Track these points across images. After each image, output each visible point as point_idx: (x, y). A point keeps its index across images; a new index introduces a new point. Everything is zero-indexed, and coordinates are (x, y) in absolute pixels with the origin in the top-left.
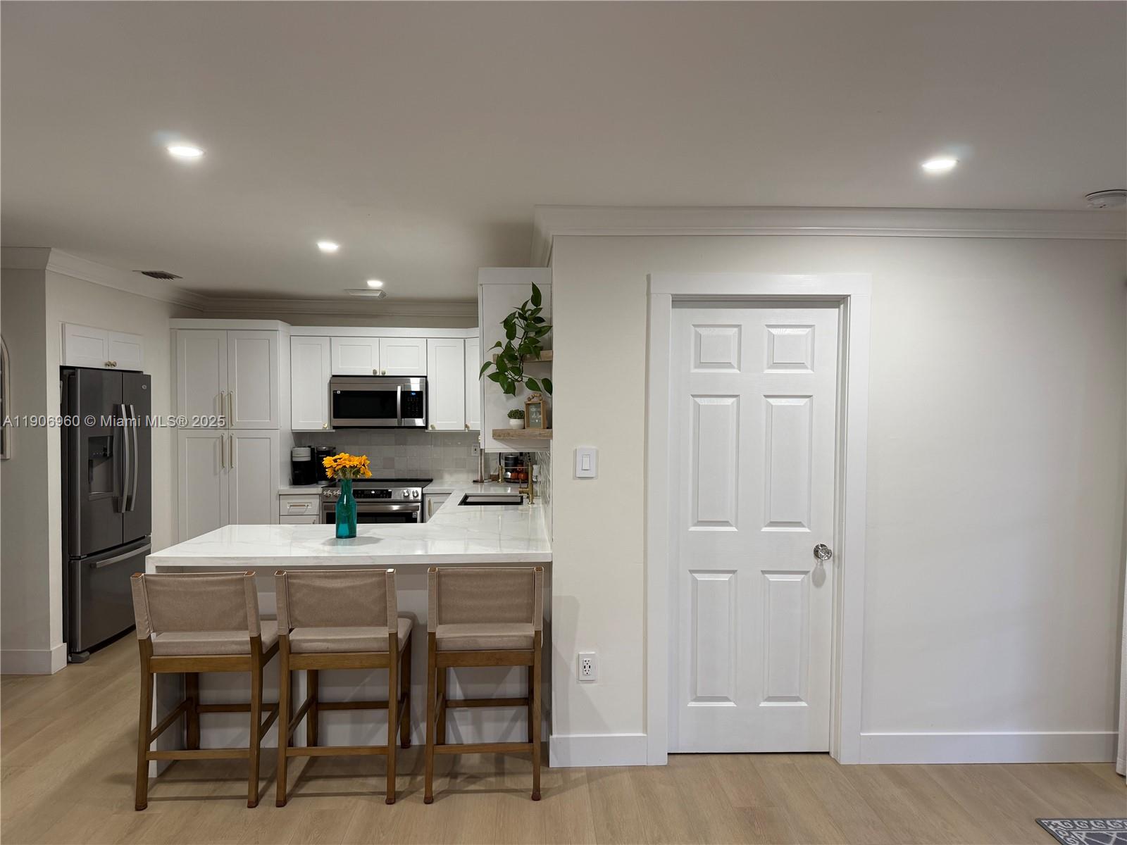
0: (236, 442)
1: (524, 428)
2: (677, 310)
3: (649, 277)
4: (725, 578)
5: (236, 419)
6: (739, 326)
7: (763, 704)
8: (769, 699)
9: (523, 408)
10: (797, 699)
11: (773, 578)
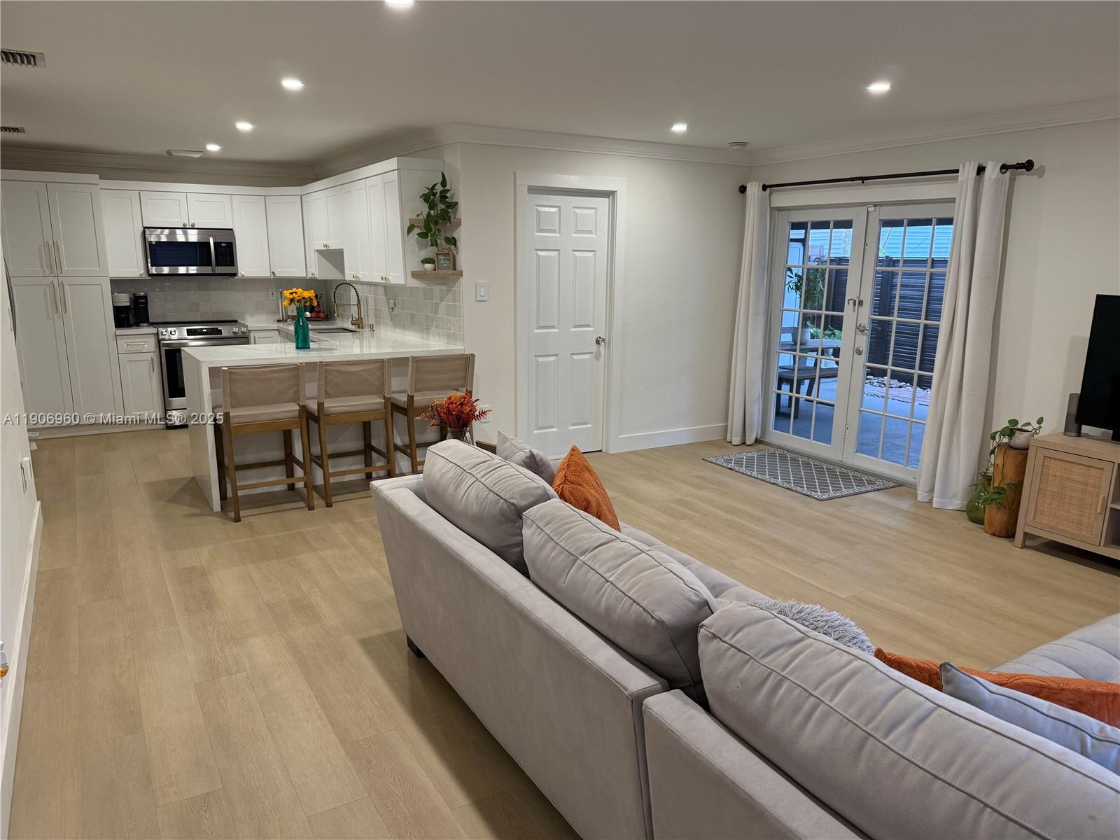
0: (67, 288)
1: (435, 270)
2: (530, 195)
3: (515, 173)
4: (552, 359)
5: (65, 268)
6: (559, 207)
7: (571, 428)
8: (574, 425)
9: (431, 256)
10: (586, 423)
11: (576, 357)
